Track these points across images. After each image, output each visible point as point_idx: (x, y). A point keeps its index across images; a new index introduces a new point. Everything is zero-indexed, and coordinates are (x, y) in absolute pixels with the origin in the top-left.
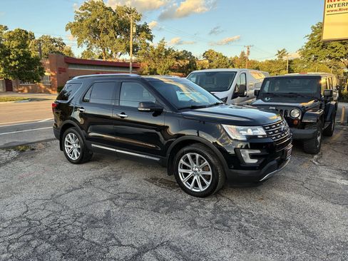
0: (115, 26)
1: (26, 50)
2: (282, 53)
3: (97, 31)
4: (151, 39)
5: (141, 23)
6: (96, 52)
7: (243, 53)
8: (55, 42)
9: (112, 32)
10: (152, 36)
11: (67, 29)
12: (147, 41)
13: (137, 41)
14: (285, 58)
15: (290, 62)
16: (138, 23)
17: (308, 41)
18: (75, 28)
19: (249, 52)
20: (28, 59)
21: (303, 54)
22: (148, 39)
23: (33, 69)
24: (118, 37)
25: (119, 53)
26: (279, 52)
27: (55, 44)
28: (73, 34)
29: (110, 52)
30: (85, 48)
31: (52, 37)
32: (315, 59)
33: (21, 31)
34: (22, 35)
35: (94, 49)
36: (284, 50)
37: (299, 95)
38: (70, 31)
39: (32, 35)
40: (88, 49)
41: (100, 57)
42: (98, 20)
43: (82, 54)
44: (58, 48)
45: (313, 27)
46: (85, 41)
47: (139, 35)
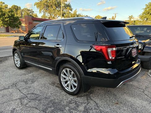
0: (55, 4)
1: (13, 13)
2: (131, 17)
3: (48, 6)
4: (71, 10)
5: (67, 3)
6: (48, 15)
7: (113, 17)
8: (29, 11)
9: (54, 7)
10: (72, 9)
12: (70, 11)
13: (65, 11)
14: (132, 20)
15: (134, 21)
16: (66, 3)
17: (143, 11)
18: (38, 5)
19: (115, 16)
21: (141, 17)
23: (16, 22)
24: (57, 9)
25: (57, 16)
26: (130, 17)
27: (29, 12)
29: (53, 16)
31: (28, 9)
32: (147, 20)
33: (15, 6)
34: (16, 8)
35: (46, 14)
36: (132, 16)
37: (141, 36)
38: (36, 6)
39: (20, 8)
40: (44, 14)
41: (49, 18)
42: (48, 1)
43: (42, 17)
44: (31, 13)
45: (146, 5)
46: (42, 11)
47: (66, 8)
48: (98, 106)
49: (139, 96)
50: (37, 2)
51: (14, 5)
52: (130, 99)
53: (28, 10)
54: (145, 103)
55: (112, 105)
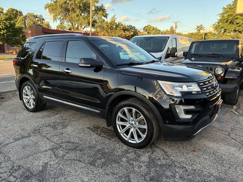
0: (80, 7)
1: (12, 22)
2: (200, 28)
3: (67, 10)
4: (106, 16)
5: (99, 5)
6: (67, 25)
7: (172, 27)
9: (78, 11)
10: (107, 14)
11: (46, 8)
12: (103, 18)
13: (96, 17)
14: (202, 31)
15: (206, 34)
16: (97, 5)
17: (219, 18)
18: (51, 8)
19: (176, 27)
20: (13, 29)
21: (216, 28)
22: (104, 16)
23: (18, 36)
24: (83, 14)
25: (83, 27)
26: (198, 27)
27: (37, 19)
28: (50, 12)
29: (76, 26)
30: (58, 22)
31: (35, 14)
32: (225, 32)
33: (13, 10)
34: (14, 13)
35: (65, 23)
36: (201, 25)
37: (221, 56)
38: (47, 9)
39: (21, 13)
40: (61, 23)
41: (70, 29)
42: (68, 2)
43: (57, 27)
44: (39, 22)
45: (224, 8)
46: (58, 17)
47: (97, 14)
48: (167, 156)
49: (223, 140)
50: (50, 2)
51: (10, 8)
52: (211, 145)
53: (34, 16)
54: (233, 150)
55: (188, 153)
